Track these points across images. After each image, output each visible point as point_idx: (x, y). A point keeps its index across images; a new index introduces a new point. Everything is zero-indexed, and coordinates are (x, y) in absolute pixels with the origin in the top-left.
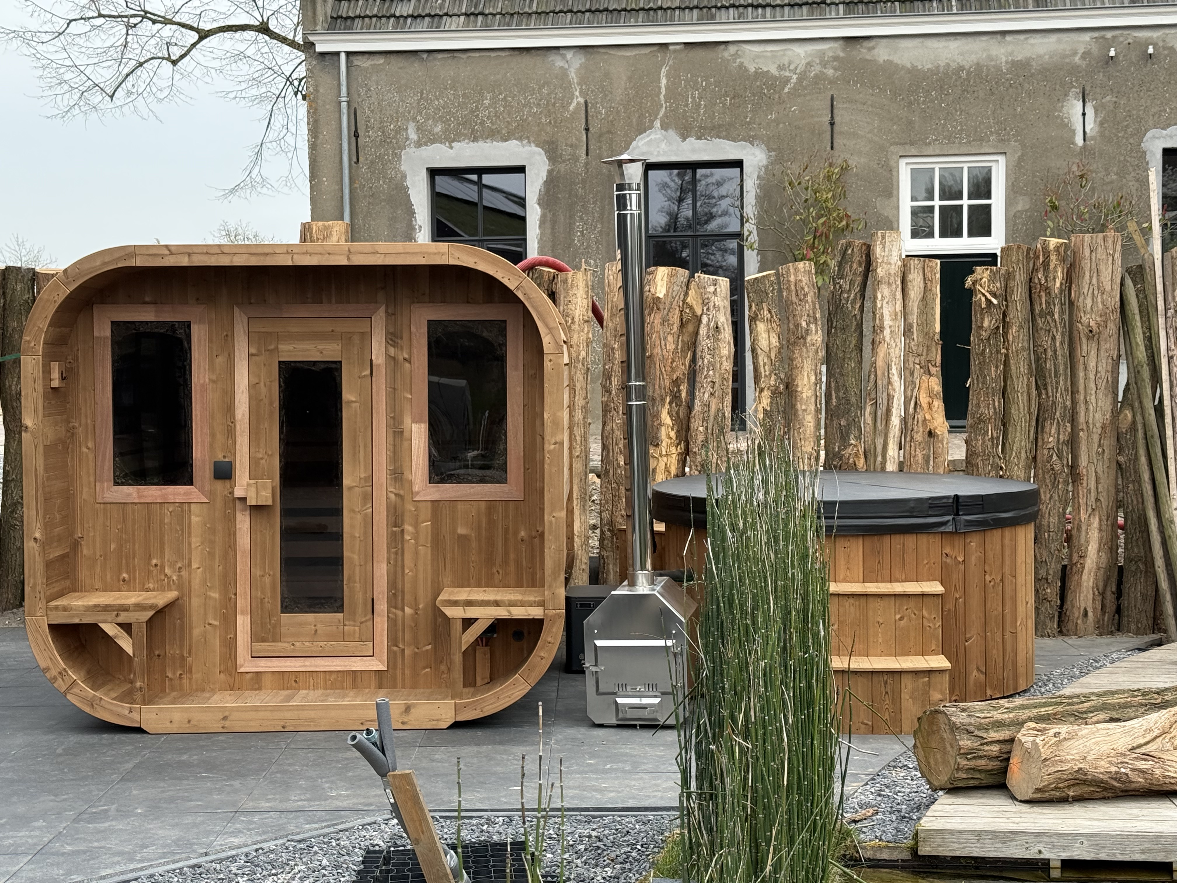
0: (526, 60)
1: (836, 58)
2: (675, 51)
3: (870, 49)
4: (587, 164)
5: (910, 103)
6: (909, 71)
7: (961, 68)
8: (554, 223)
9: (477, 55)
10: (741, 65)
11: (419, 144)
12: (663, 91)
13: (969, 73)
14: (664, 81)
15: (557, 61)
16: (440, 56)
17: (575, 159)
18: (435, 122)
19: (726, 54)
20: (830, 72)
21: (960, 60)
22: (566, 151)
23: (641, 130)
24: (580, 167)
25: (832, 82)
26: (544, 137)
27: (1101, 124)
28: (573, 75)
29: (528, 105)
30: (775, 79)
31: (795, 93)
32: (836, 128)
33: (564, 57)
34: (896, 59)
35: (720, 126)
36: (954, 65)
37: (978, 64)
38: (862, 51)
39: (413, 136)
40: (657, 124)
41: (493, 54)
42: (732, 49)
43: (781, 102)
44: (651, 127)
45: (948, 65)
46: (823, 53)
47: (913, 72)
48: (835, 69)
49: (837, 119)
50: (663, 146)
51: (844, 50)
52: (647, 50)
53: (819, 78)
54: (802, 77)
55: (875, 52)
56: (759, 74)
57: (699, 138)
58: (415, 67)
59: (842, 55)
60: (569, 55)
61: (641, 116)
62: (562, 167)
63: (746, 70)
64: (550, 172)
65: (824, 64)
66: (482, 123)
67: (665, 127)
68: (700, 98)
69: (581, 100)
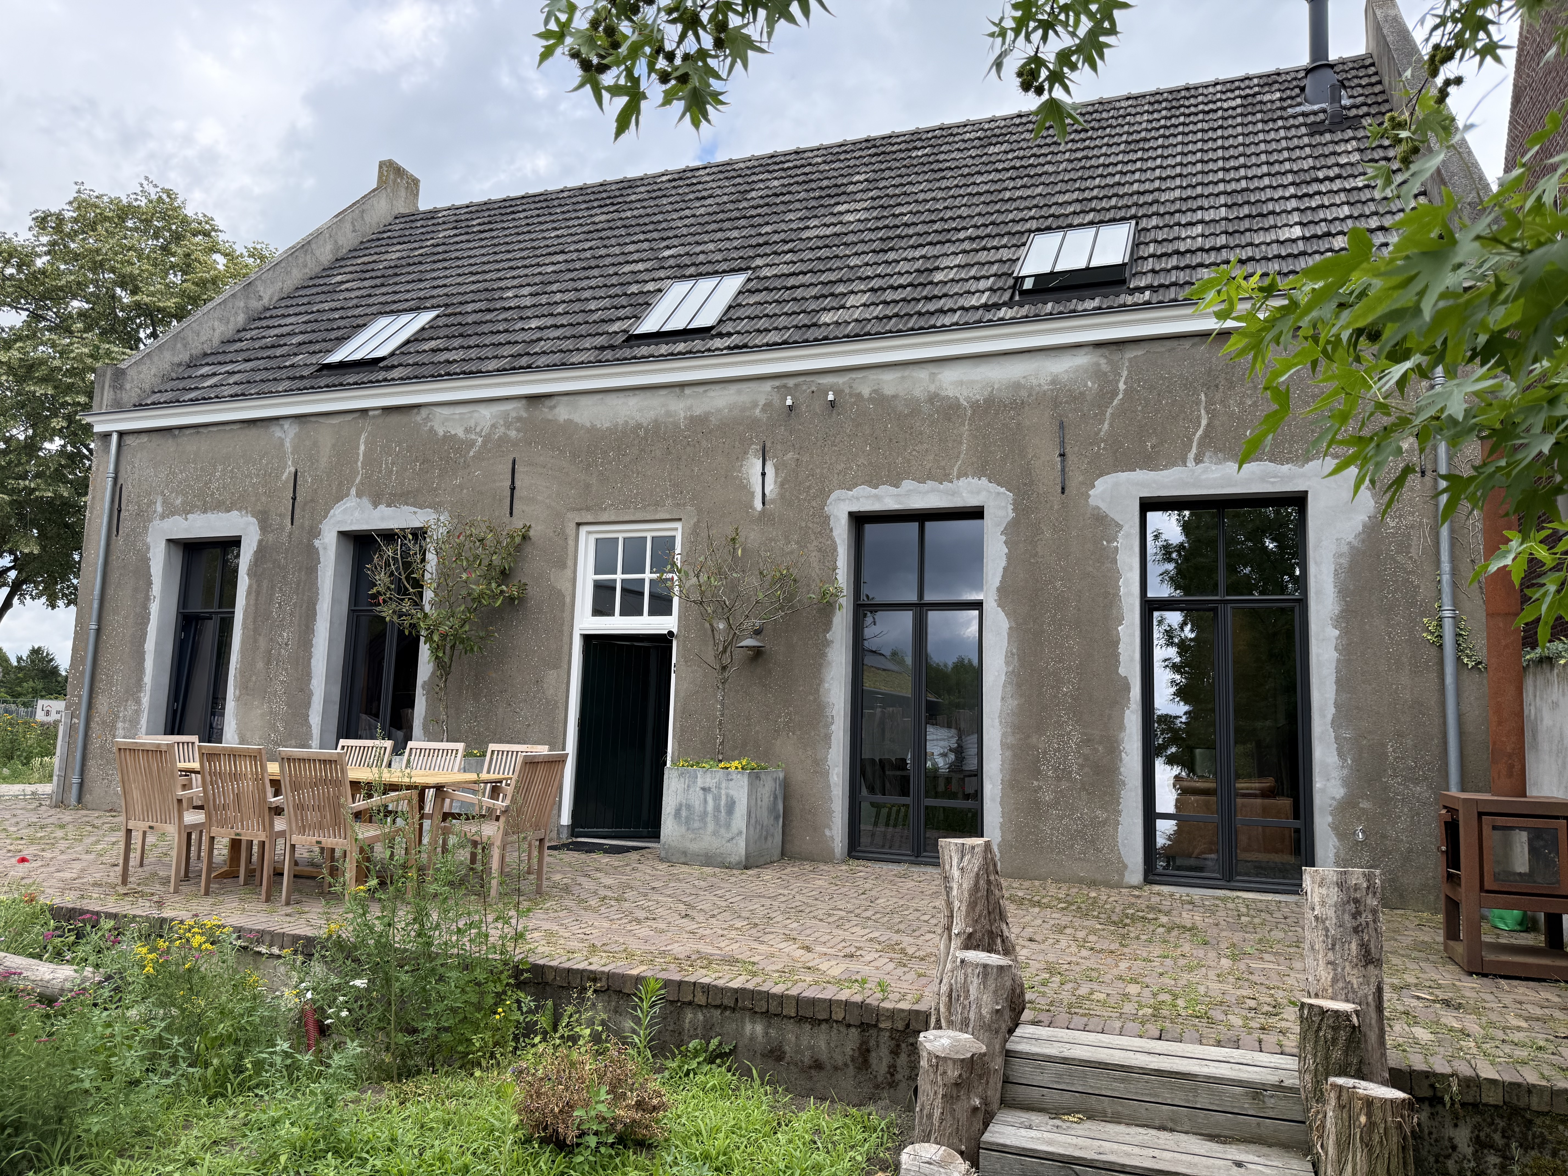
0: (253, 432)
1: (519, 419)
2: (374, 417)
3: (552, 408)
4: (291, 534)
5: (589, 465)
6: (588, 431)
7: (639, 426)
8: (258, 593)
9: (215, 429)
10: (432, 429)
11: (163, 517)
12: (361, 458)
13: (647, 431)
14: (362, 447)
15: (277, 432)
16: (188, 432)
17: (282, 528)
18: (177, 494)
19: (418, 418)
20: (513, 434)
21: (638, 417)
22: (275, 520)
23: (339, 499)
24: (284, 537)
25: (515, 444)
26: (259, 507)
27: (782, 485)
28: (288, 444)
29: (249, 476)
30: (462, 442)
31: (478, 457)
32: (517, 493)
33: (282, 426)
34: (576, 418)
35: (409, 492)
36: (632, 423)
37: (656, 421)
38: (544, 412)
39: (159, 509)
40: (353, 491)
41: (227, 428)
42: (424, 412)
43: (466, 466)
44: (347, 495)
45: (626, 422)
46: (507, 414)
47: (592, 430)
48: (518, 430)
49: (518, 484)
50: (356, 514)
51: (527, 410)
52: (349, 417)
53: (504, 440)
54: (487, 439)
55: (557, 411)
56: (449, 438)
57: (389, 505)
58: (169, 445)
59: (525, 415)
60: (287, 425)
61: (341, 484)
62: (271, 537)
63: (436, 434)
64: (260, 542)
65: (508, 425)
66: (213, 493)
67: (359, 495)
68: (393, 464)
69: (293, 470)
